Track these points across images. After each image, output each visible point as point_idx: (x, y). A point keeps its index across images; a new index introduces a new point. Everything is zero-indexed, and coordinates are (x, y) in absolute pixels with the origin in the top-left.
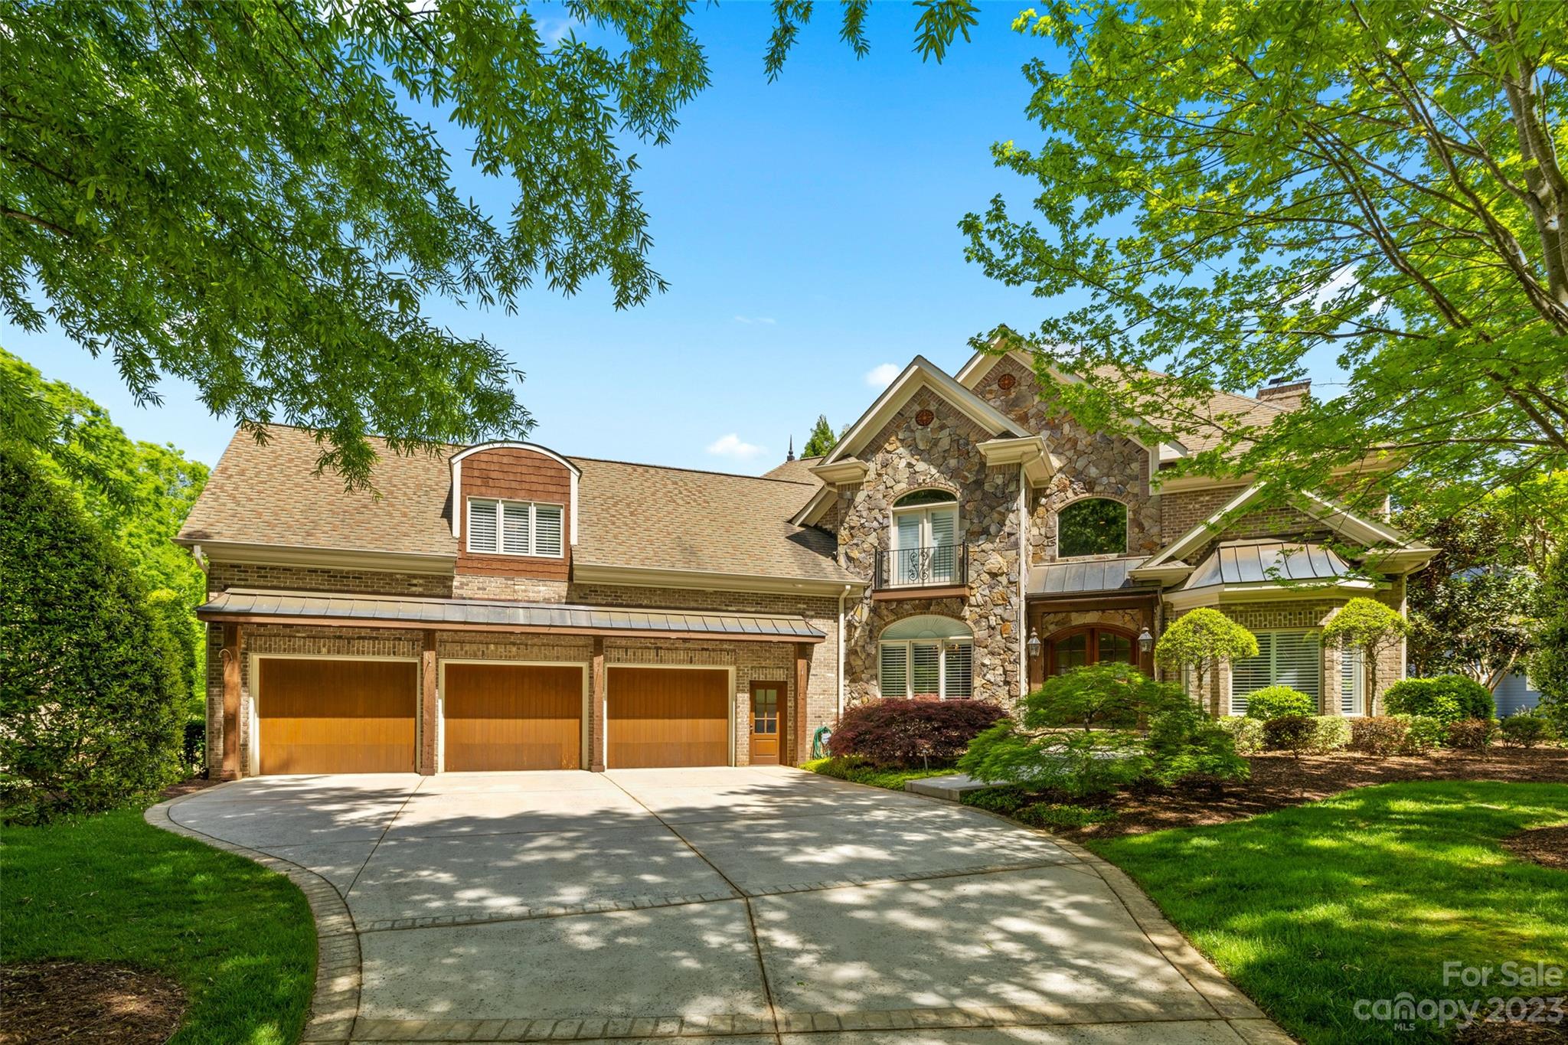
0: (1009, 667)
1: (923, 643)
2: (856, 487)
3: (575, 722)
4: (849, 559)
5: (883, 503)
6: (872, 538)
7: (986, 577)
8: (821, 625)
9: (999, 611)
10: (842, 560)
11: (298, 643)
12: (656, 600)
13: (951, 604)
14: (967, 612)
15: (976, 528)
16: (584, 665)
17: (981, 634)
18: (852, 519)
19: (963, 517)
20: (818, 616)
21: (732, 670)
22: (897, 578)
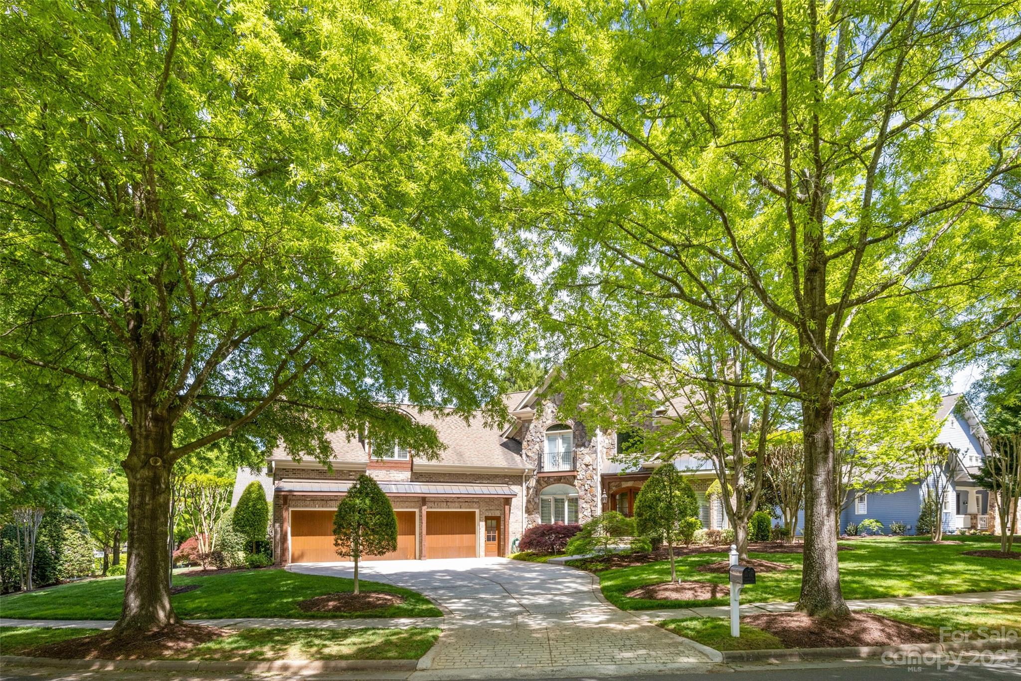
0: (593, 509)
1: (558, 497)
2: (530, 421)
3: (413, 537)
4: (527, 456)
5: (542, 430)
6: (537, 447)
7: (584, 466)
8: (516, 488)
9: (589, 482)
10: (524, 456)
11: (308, 503)
12: (447, 479)
13: (568, 479)
14: (576, 483)
15: (580, 443)
16: (417, 510)
17: (582, 493)
18: (528, 437)
19: (574, 438)
20: (514, 484)
21: (477, 511)
22: (548, 467)
